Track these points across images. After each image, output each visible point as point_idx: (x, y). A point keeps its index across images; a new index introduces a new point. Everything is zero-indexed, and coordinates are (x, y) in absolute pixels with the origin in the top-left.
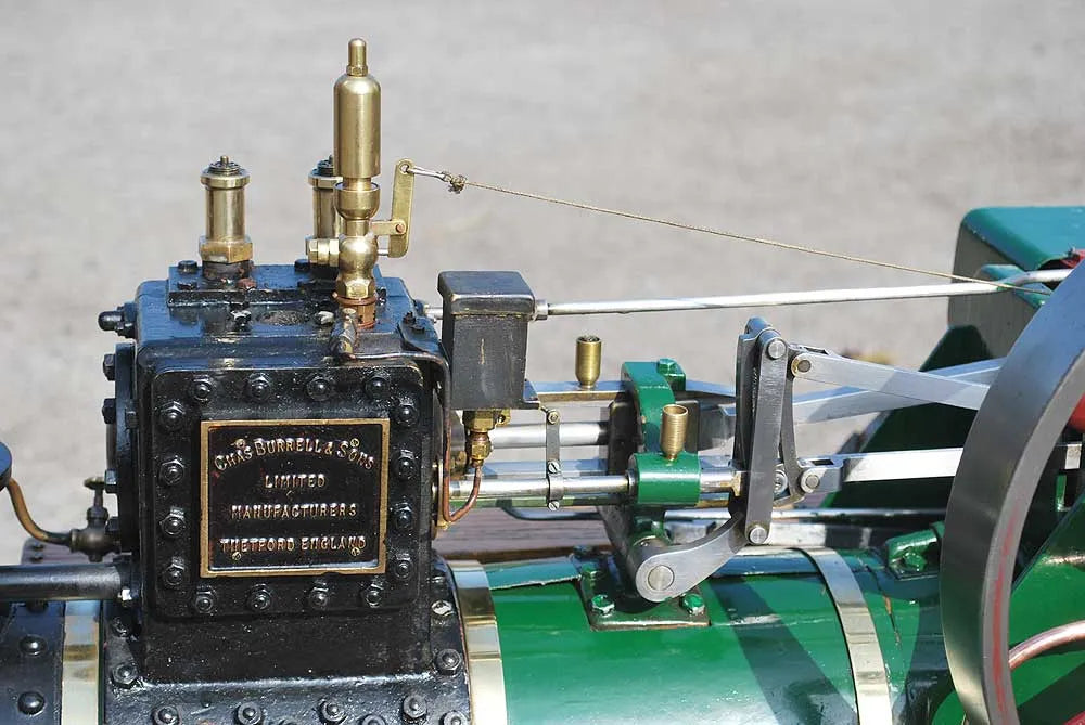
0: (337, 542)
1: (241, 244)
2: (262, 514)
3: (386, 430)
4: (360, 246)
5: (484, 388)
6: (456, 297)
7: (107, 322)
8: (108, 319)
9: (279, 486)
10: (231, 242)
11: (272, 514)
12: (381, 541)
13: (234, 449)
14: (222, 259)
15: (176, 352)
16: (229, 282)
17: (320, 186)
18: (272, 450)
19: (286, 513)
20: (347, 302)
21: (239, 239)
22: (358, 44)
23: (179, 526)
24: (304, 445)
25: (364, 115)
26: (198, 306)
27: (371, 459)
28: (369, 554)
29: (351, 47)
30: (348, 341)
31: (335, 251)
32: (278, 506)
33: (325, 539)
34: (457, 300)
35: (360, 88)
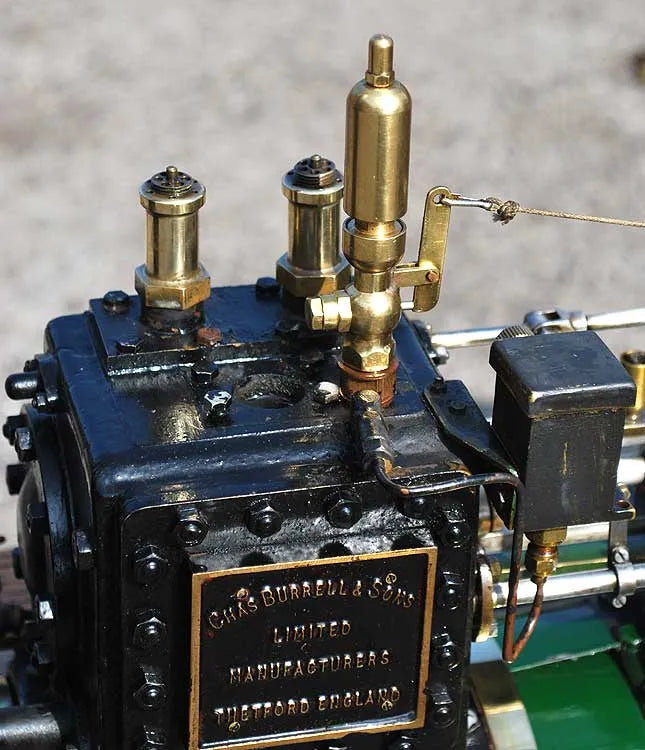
0: (364, 697)
1: (197, 283)
2: (269, 674)
3: (433, 560)
4: (378, 304)
5: (565, 502)
6: (536, 395)
7: (19, 390)
8: (20, 385)
9: (292, 638)
10: (183, 282)
11: (282, 672)
12: (421, 690)
13: (235, 602)
14: (173, 304)
15: (146, 472)
16: (182, 332)
17: (300, 201)
18: (283, 598)
19: (299, 671)
20: (361, 376)
21: (193, 275)
22: (384, 44)
23: (159, 695)
24: (324, 588)
25: (390, 140)
26: (149, 373)
27: (411, 596)
28: (404, 706)
29: (372, 47)
30: (387, 457)
31: (347, 315)
32: (288, 664)
33: (348, 695)
34: (538, 400)
35: (386, 102)
